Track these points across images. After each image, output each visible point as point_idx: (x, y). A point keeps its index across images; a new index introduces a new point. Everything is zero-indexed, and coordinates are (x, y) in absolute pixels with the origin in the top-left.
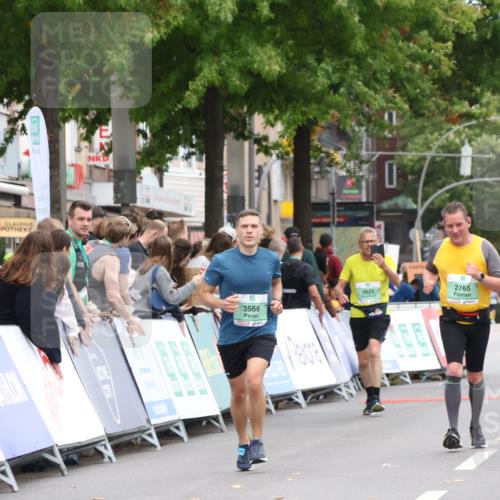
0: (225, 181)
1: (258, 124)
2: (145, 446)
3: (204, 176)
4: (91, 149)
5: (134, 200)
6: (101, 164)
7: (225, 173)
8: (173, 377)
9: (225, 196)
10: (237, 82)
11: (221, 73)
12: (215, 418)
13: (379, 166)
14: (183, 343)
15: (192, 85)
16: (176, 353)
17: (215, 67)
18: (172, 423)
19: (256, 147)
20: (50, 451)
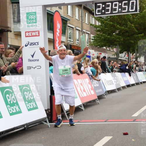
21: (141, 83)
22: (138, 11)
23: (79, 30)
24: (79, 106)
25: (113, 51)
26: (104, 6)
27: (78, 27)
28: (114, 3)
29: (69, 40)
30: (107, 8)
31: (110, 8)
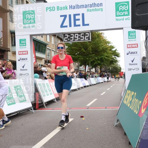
1: (98, 66)
2: (91, 85)
5: (91, 71)
10: (97, 63)
13: (105, 69)
14: (94, 79)
21: (93, 85)
22: (90, 40)
23: (54, 51)
24: (53, 99)
25: (76, 65)
26: (69, 36)
27: (54, 49)
28: (76, 34)
29: (47, 57)
30: (71, 37)
31: (73, 37)
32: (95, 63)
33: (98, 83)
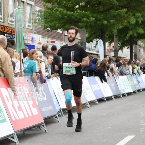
0: (133, 52)
2: (120, 97)
3: (130, 51)
4: (110, 46)
5: (118, 55)
6: (112, 49)
7: (133, 50)
8: (124, 85)
9: (133, 55)
10: (135, 35)
11: (133, 33)
12: (132, 93)
14: (126, 80)
15: (128, 35)
16: (125, 81)
17: (132, 32)
18: (124, 93)
19: (139, 46)
20: (104, 98)
21: (123, 95)
32: (131, 33)
33: (139, 91)
